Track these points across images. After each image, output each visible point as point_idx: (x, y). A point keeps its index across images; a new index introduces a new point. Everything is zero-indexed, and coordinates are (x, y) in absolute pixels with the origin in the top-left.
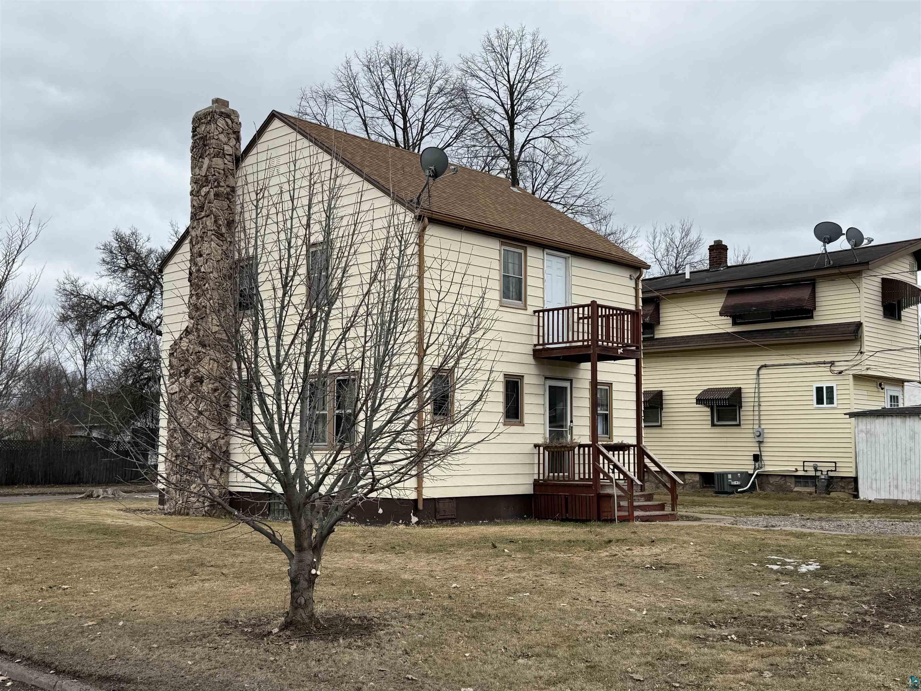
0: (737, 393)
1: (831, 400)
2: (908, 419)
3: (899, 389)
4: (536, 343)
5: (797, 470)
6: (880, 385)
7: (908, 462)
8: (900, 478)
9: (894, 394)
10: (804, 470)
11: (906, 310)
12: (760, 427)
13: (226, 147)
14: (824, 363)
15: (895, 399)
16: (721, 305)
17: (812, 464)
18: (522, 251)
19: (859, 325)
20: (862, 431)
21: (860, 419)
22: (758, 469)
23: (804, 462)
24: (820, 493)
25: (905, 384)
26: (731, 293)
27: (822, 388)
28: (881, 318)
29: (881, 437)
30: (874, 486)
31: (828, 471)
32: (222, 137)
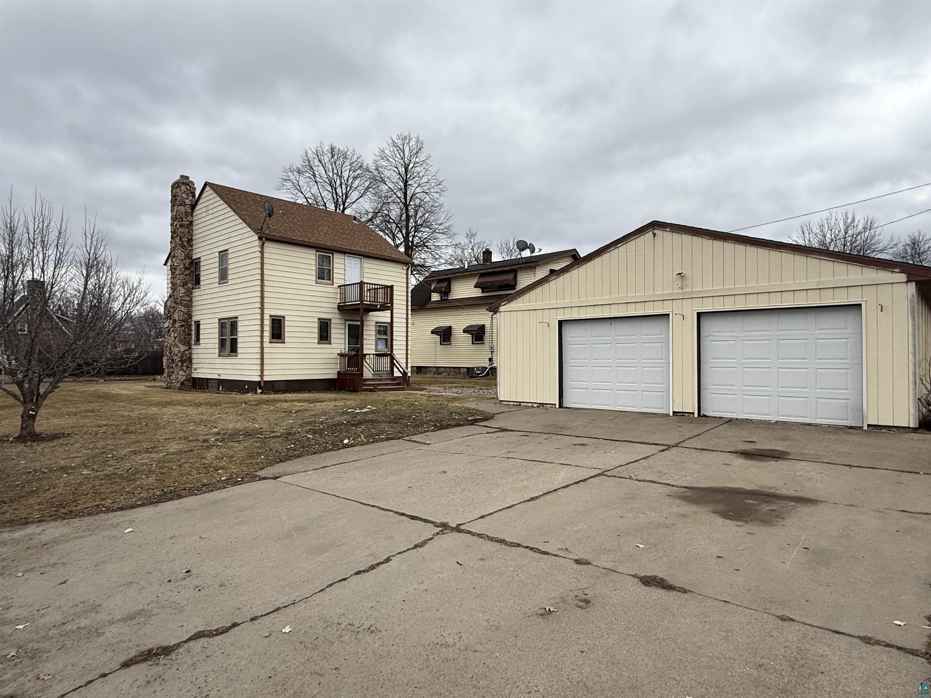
0: (483, 326)
4: (339, 302)
12: (492, 344)
13: (186, 201)
16: (475, 282)
18: (331, 255)
22: (490, 365)
26: (482, 275)
32: (184, 195)
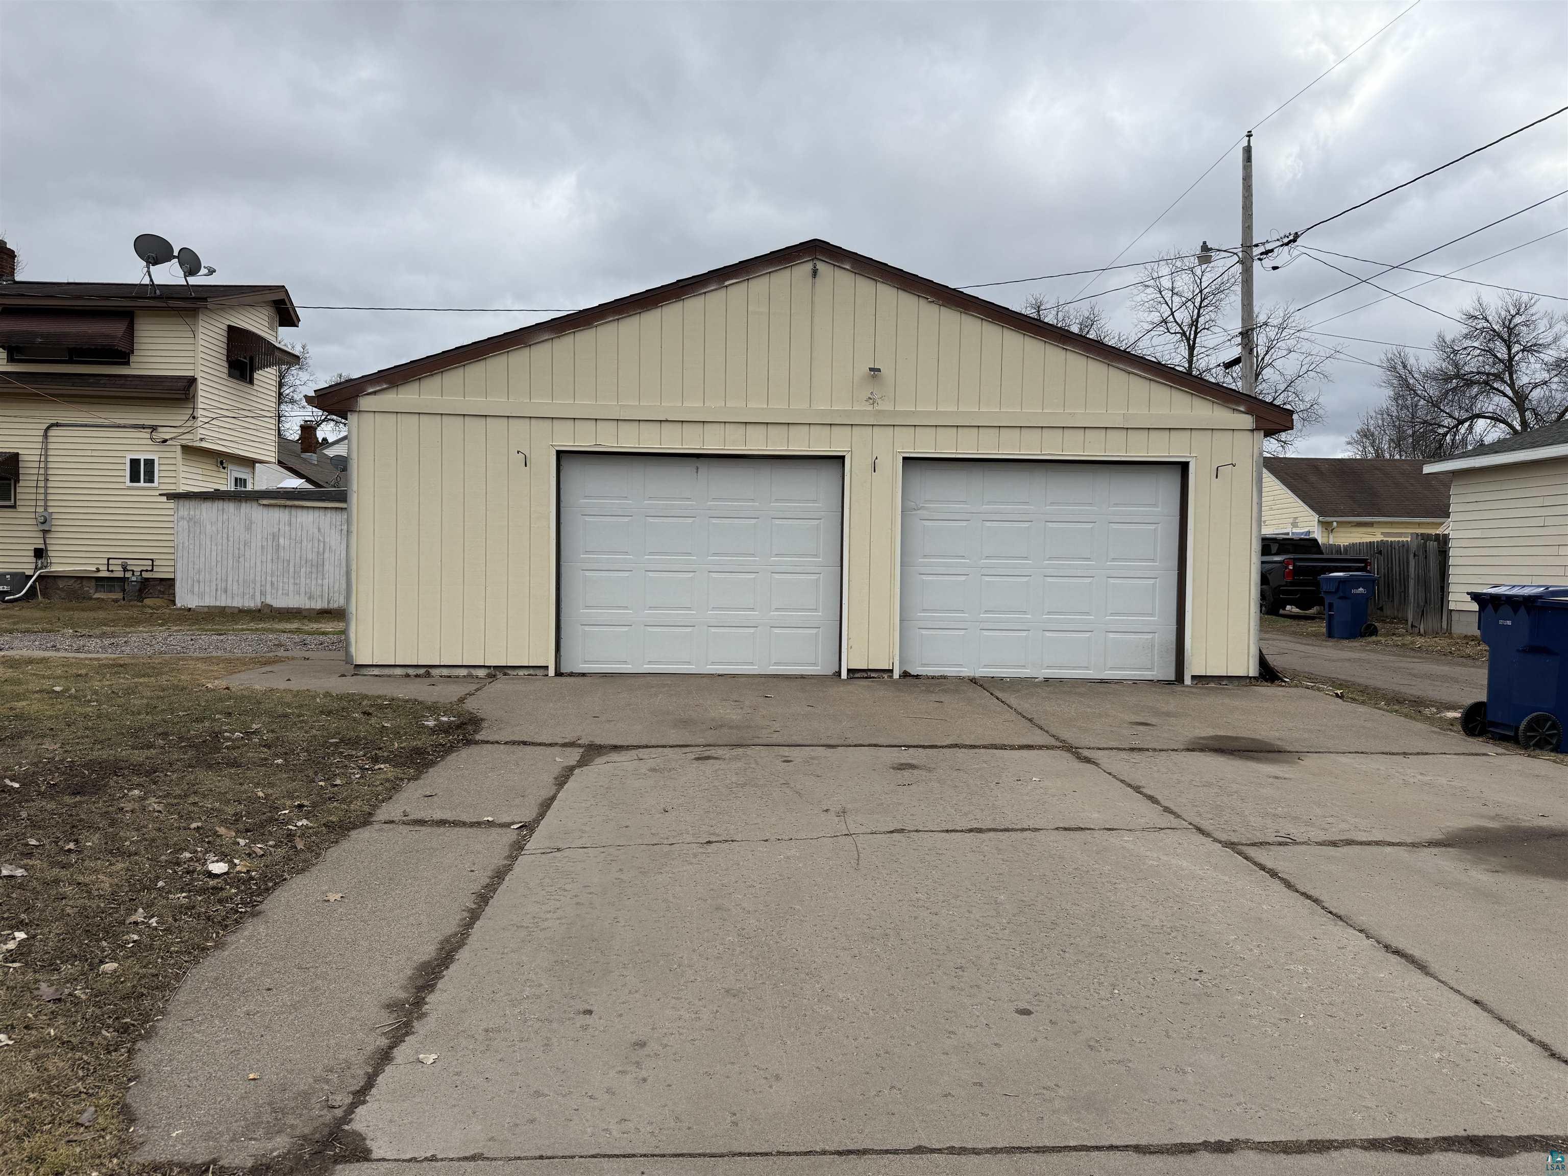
0: (13, 460)
1: (150, 478)
2: (244, 505)
3: (249, 470)
5: (98, 570)
6: (222, 463)
7: (241, 559)
8: (230, 579)
9: (243, 476)
10: (108, 570)
11: (260, 372)
12: (46, 510)
14: (143, 427)
15: (239, 482)
17: (120, 562)
19: (192, 381)
20: (183, 518)
21: (181, 502)
22: (42, 568)
23: (109, 559)
24: (130, 601)
25: (257, 465)
26: (7, 313)
27: (139, 460)
28: (225, 376)
29: (209, 527)
30: (196, 589)
31: (142, 571)
